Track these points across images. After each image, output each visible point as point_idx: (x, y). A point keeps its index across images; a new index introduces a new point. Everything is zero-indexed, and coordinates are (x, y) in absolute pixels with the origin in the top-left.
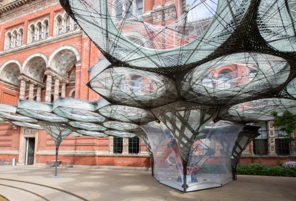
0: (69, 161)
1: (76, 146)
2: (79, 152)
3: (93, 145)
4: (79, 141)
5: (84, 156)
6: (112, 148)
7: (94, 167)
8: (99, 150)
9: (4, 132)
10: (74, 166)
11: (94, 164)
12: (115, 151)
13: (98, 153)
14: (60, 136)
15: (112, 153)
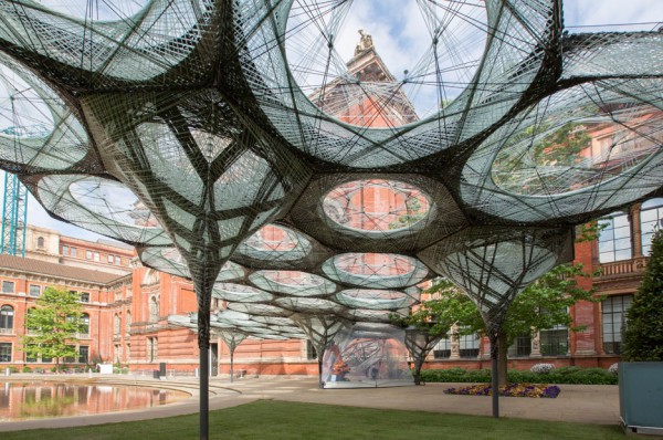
0: (255, 370)
1: (262, 351)
2: (266, 359)
3: (280, 350)
4: (265, 346)
5: (271, 364)
6: (305, 353)
7: (282, 376)
8: (289, 356)
9: (185, 338)
10: (261, 376)
11: (282, 372)
12: (309, 357)
13: (287, 359)
14: (233, 341)
15: (305, 359)
